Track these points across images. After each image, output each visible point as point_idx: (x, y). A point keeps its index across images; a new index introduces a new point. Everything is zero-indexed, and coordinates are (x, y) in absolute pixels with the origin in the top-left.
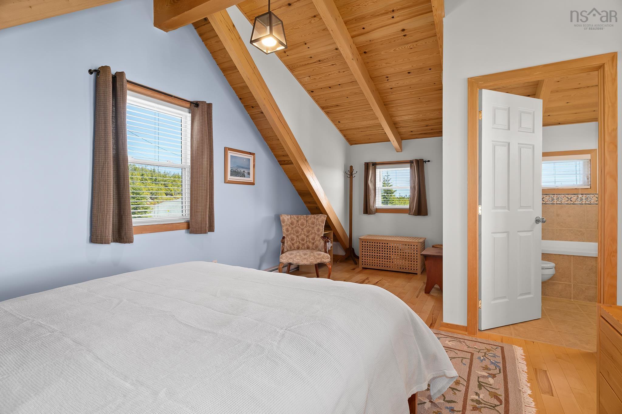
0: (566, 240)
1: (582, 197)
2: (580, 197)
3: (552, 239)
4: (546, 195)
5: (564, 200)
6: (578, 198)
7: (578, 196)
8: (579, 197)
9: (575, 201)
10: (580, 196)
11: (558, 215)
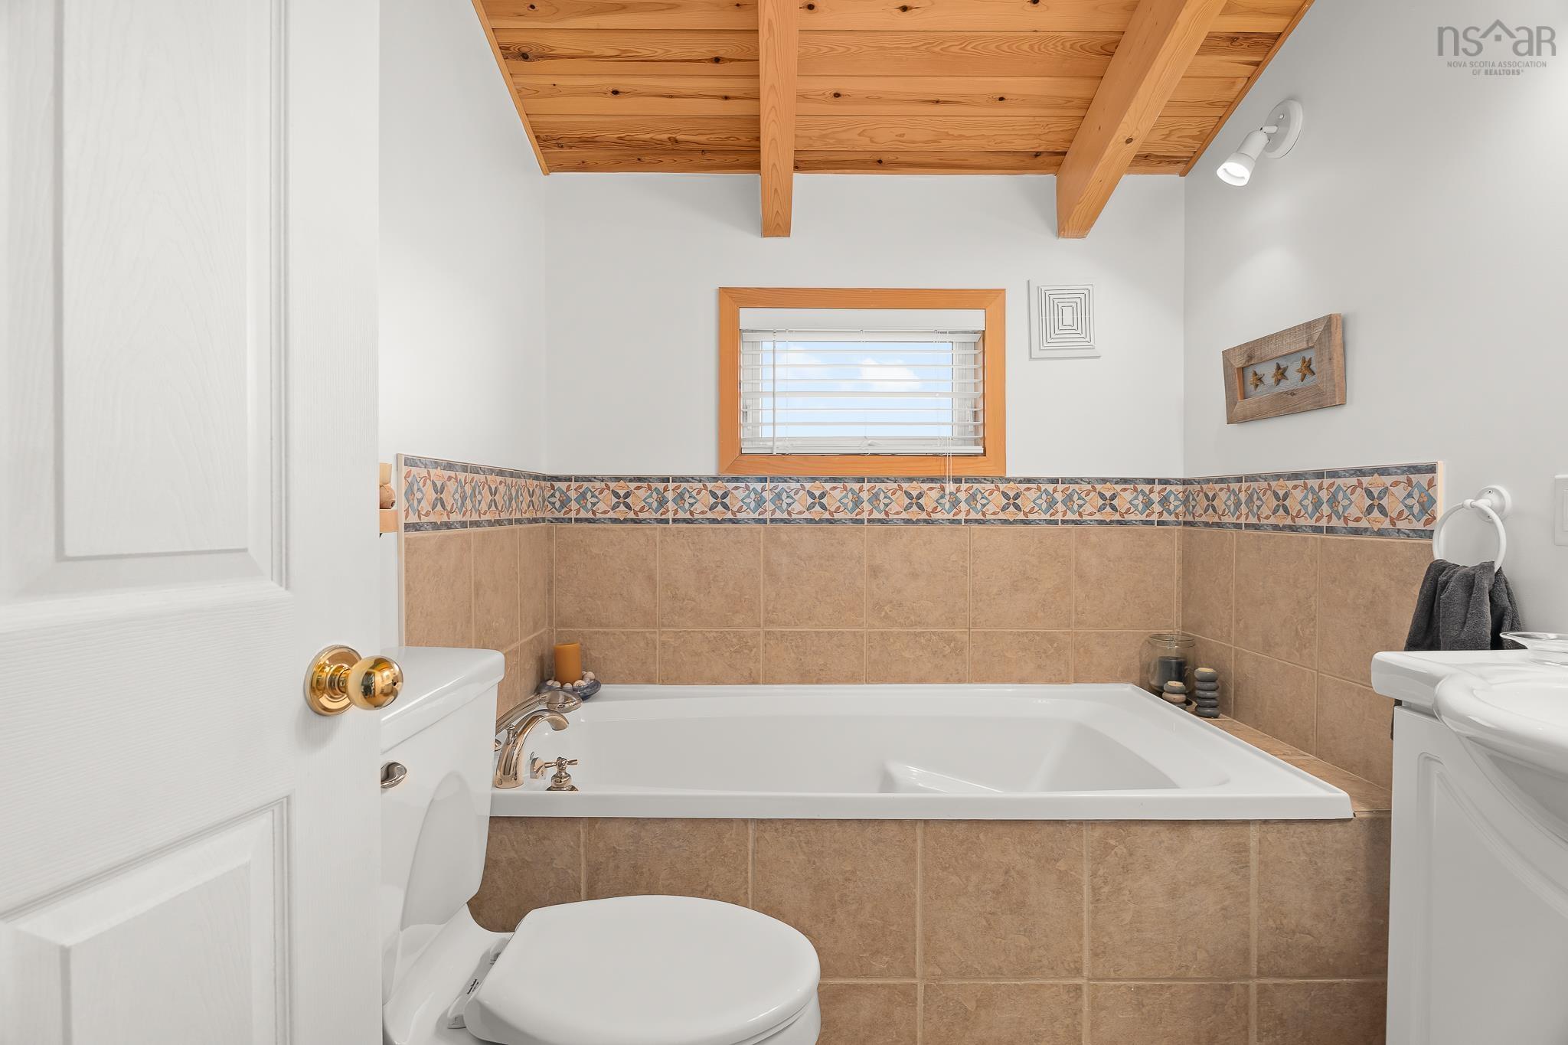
0: (904, 679)
1: (958, 490)
2: (951, 494)
3: (853, 679)
4: (834, 480)
5: (897, 506)
6: (942, 497)
7: (943, 489)
8: (947, 491)
9: (934, 510)
10: (950, 487)
11: (875, 571)
